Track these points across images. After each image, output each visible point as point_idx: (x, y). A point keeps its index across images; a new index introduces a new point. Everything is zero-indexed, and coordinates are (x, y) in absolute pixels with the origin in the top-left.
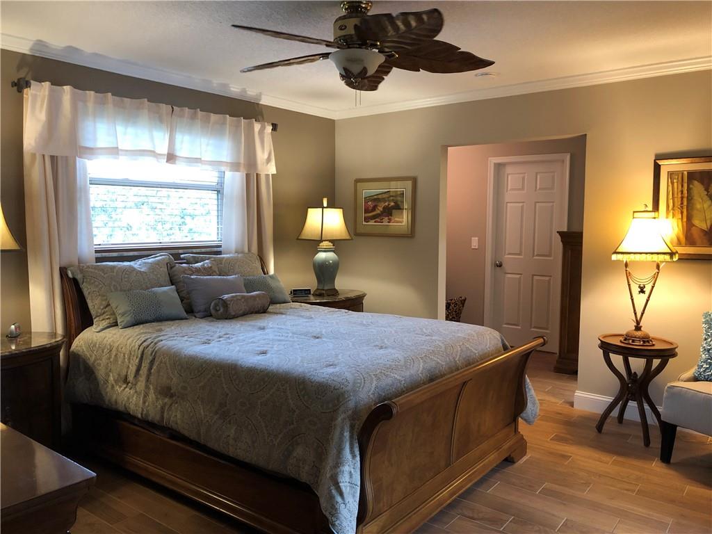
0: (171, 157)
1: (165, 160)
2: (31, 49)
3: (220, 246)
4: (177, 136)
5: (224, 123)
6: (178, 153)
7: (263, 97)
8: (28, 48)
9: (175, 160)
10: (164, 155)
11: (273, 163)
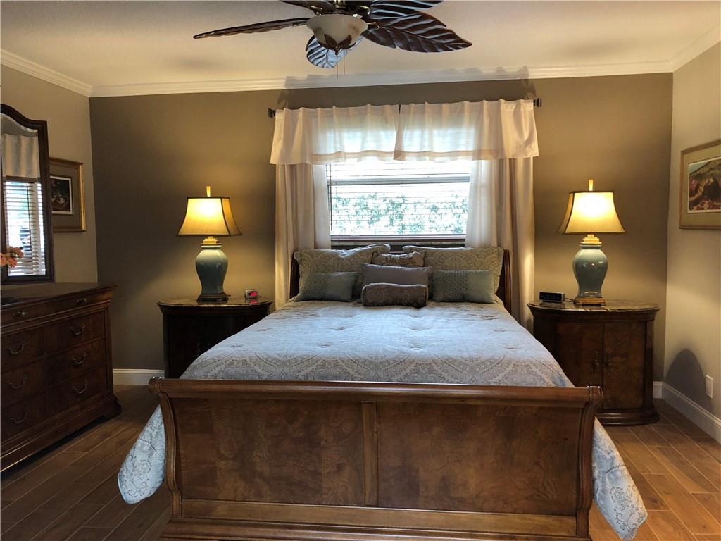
0: (399, 154)
1: (393, 158)
2: (286, 85)
3: (464, 240)
4: (404, 133)
5: (462, 111)
6: (406, 149)
7: (530, 70)
8: (283, 85)
9: (404, 157)
10: (392, 153)
11: (535, 144)
